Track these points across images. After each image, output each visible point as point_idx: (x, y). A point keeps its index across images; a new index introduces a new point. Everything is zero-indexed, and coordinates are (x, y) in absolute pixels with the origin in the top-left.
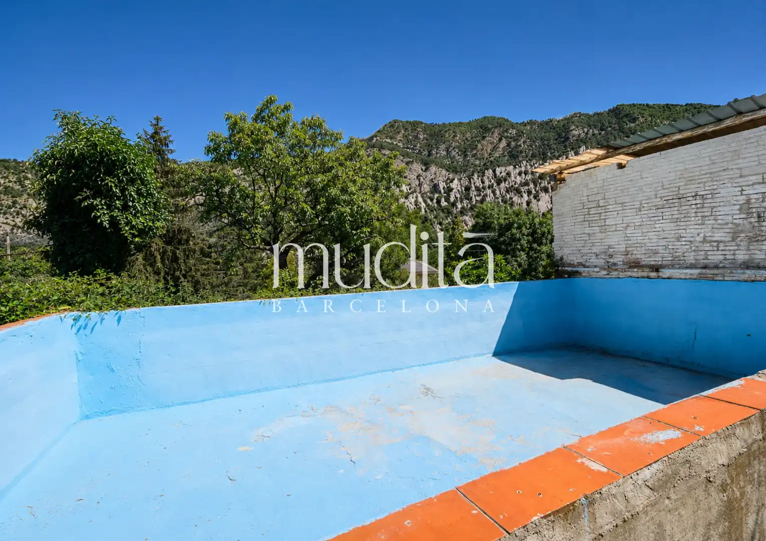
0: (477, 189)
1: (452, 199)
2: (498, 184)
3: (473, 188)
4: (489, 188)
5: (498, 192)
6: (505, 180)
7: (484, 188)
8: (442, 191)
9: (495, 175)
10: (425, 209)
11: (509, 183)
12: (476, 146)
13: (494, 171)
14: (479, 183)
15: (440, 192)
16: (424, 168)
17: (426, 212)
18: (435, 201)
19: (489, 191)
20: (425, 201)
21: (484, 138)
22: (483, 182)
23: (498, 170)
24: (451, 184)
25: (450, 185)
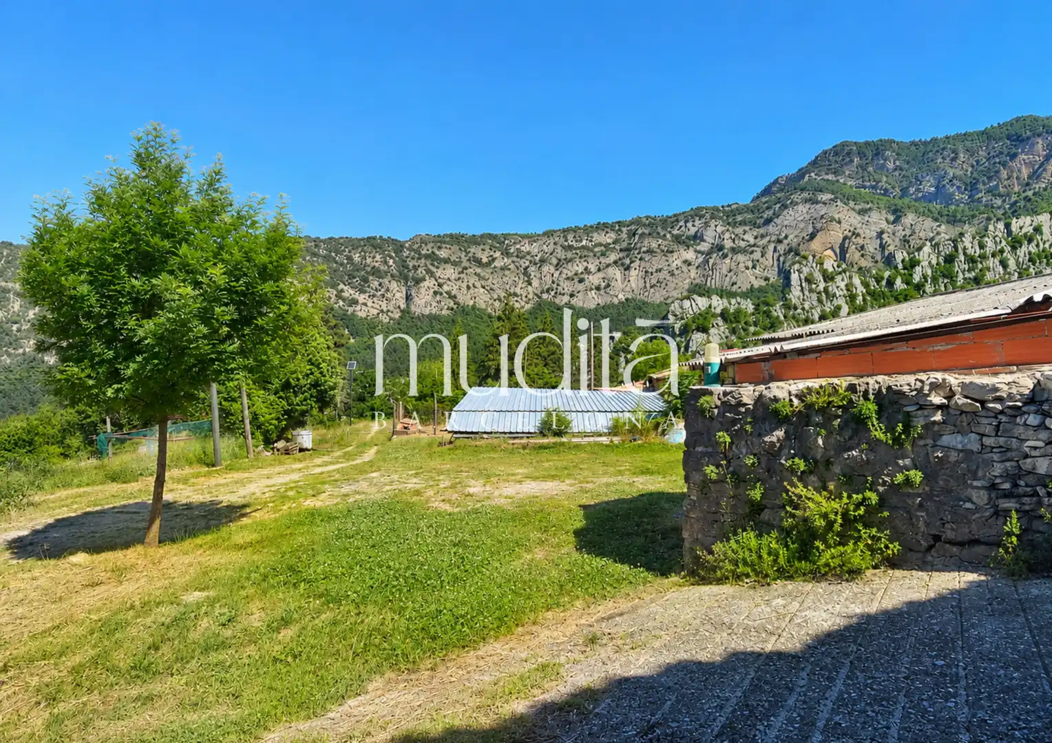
0: (971, 260)
1: (917, 278)
2: (1014, 248)
3: (962, 258)
4: (994, 255)
5: (1012, 263)
6: (1030, 241)
7: (983, 257)
8: (900, 266)
9: (1009, 233)
10: (863, 295)
11: (1038, 246)
12: (997, 172)
13: (1008, 226)
14: (974, 251)
15: (896, 267)
16: (892, 218)
17: (864, 300)
18: (884, 283)
19: (992, 262)
20: (866, 285)
21: (1013, 156)
22: (982, 246)
23: (1015, 225)
24: (916, 254)
25: (915, 256)
